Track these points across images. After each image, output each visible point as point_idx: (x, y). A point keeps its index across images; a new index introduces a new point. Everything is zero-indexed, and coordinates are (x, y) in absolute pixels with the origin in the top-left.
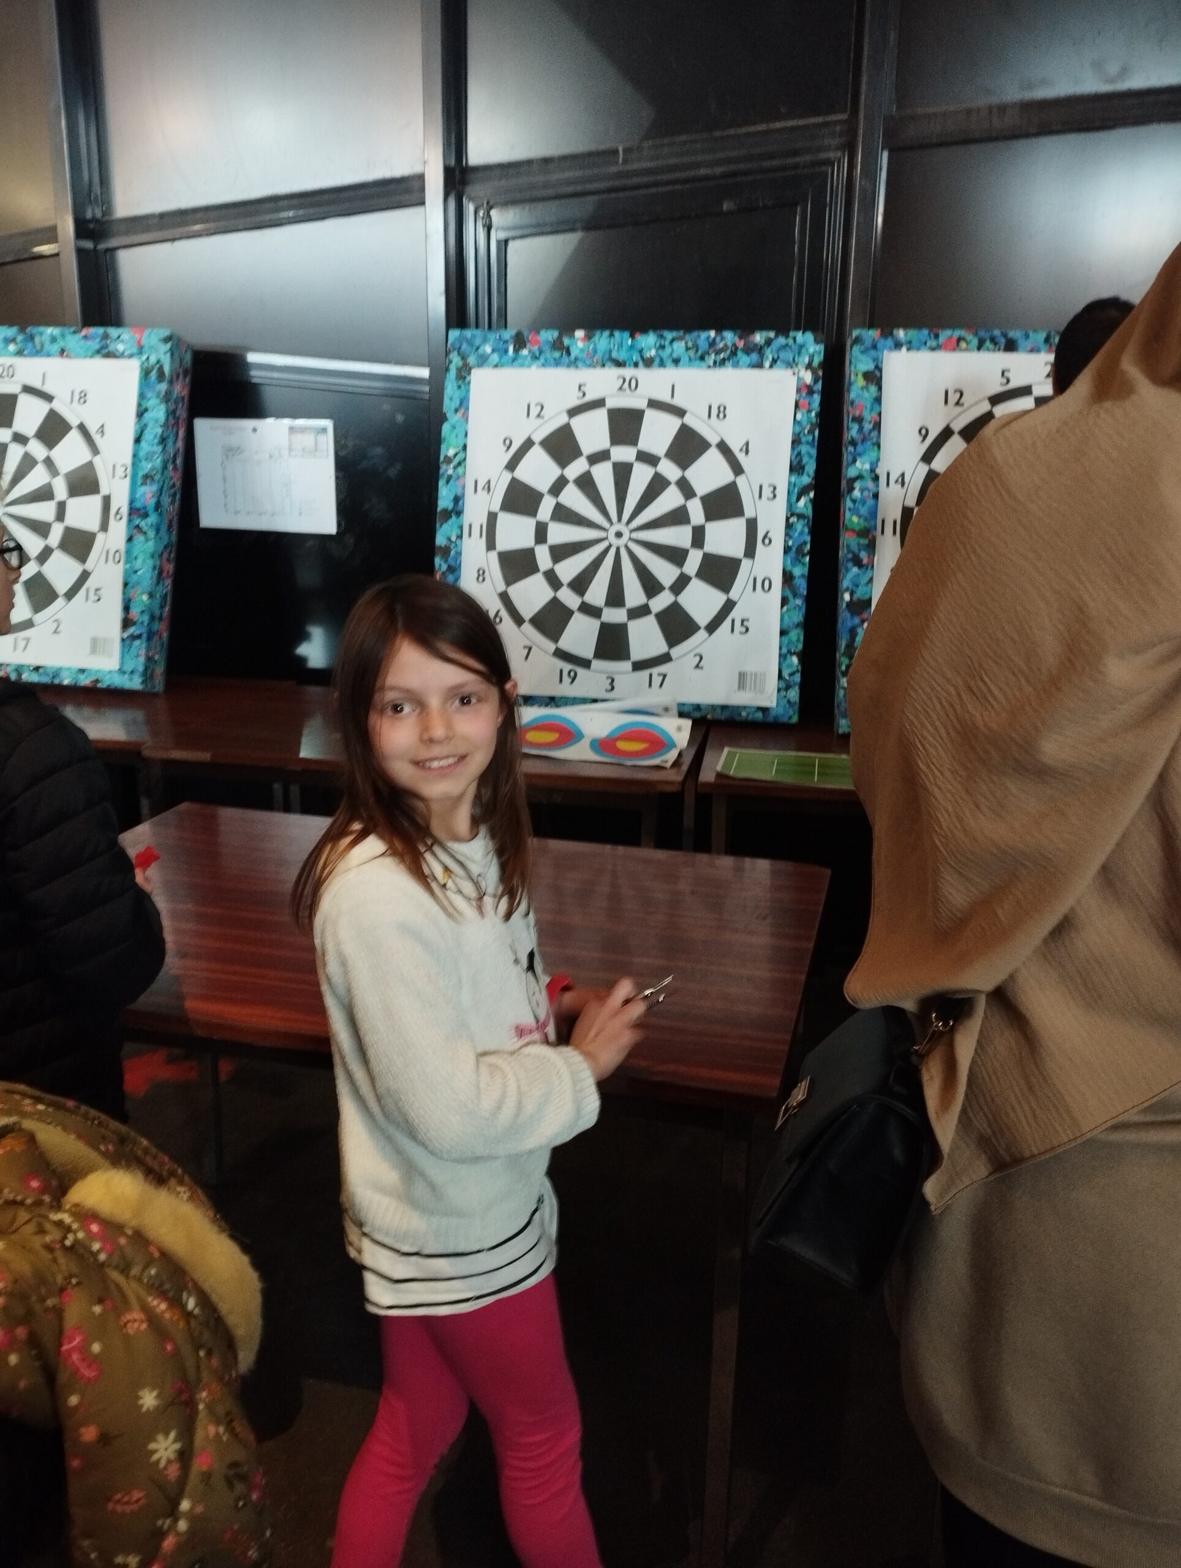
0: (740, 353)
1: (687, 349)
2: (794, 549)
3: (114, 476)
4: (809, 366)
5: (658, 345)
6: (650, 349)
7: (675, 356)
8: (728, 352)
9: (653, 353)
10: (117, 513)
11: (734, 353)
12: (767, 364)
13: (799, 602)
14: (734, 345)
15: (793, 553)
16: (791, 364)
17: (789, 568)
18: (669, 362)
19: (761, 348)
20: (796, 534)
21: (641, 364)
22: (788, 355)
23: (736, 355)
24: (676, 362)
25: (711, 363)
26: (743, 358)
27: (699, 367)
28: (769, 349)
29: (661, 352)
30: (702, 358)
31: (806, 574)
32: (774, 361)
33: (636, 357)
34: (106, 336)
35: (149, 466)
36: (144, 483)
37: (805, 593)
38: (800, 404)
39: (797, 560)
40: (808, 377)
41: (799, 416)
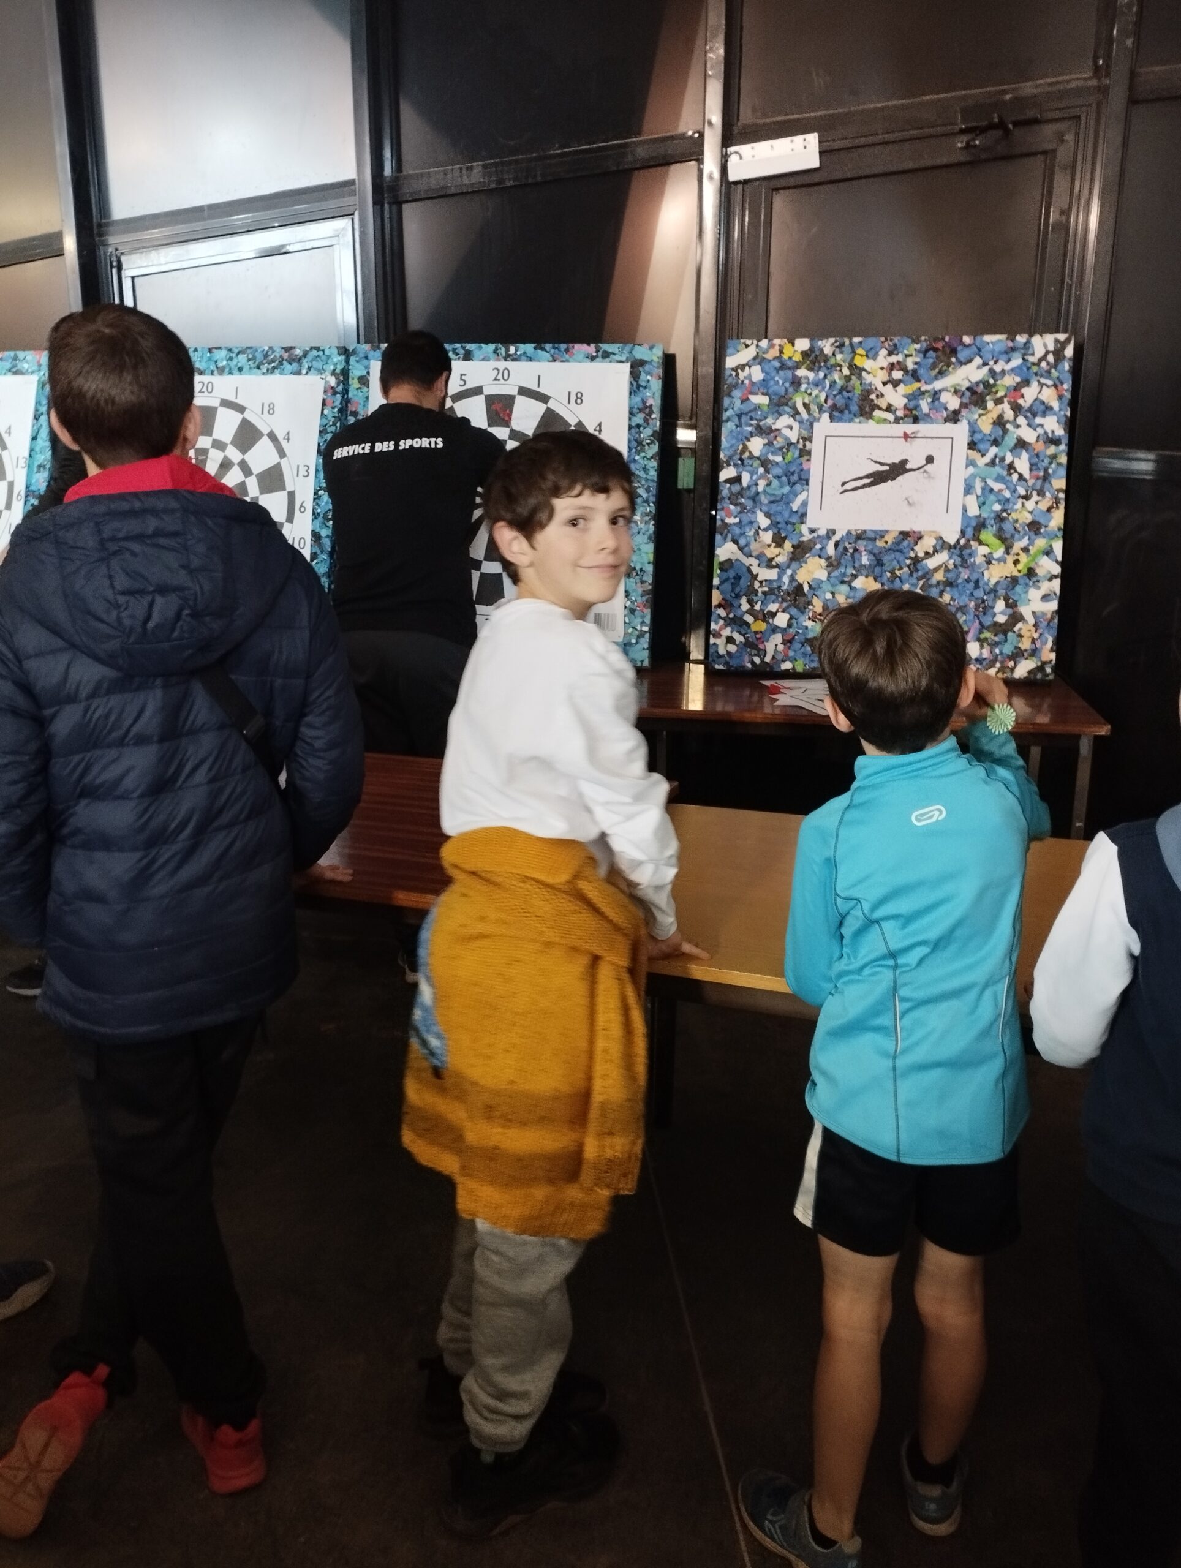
0: (285, 362)
1: (249, 360)
2: (322, 515)
3: (17, 467)
4: (333, 373)
5: (228, 357)
6: (222, 360)
7: (240, 365)
8: (277, 362)
9: (224, 363)
10: (18, 495)
11: (281, 363)
12: (304, 372)
13: (325, 556)
14: (281, 356)
15: (320, 519)
16: (321, 371)
17: (318, 530)
18: (235, 371)
19: (300, 359)
20: (323, 504)
21: (216, 372)
22: (317, 364)
23: (282, 365)
24: (240, 370)
25: (265, 371)
26: (287, 367)
27: (255, 374)
28: (306, 359)
29: (229, 362)
30: (258, 368)
31: (330, 534)
32: (309, 368)
33: (213, 367)
34: (15, 358)
35: (43, 457)
36: (38, 471)
37: (329, 549)
38: (327, 402)
39: (324, 525)
40: (332, 381)
41: (326, 412)
